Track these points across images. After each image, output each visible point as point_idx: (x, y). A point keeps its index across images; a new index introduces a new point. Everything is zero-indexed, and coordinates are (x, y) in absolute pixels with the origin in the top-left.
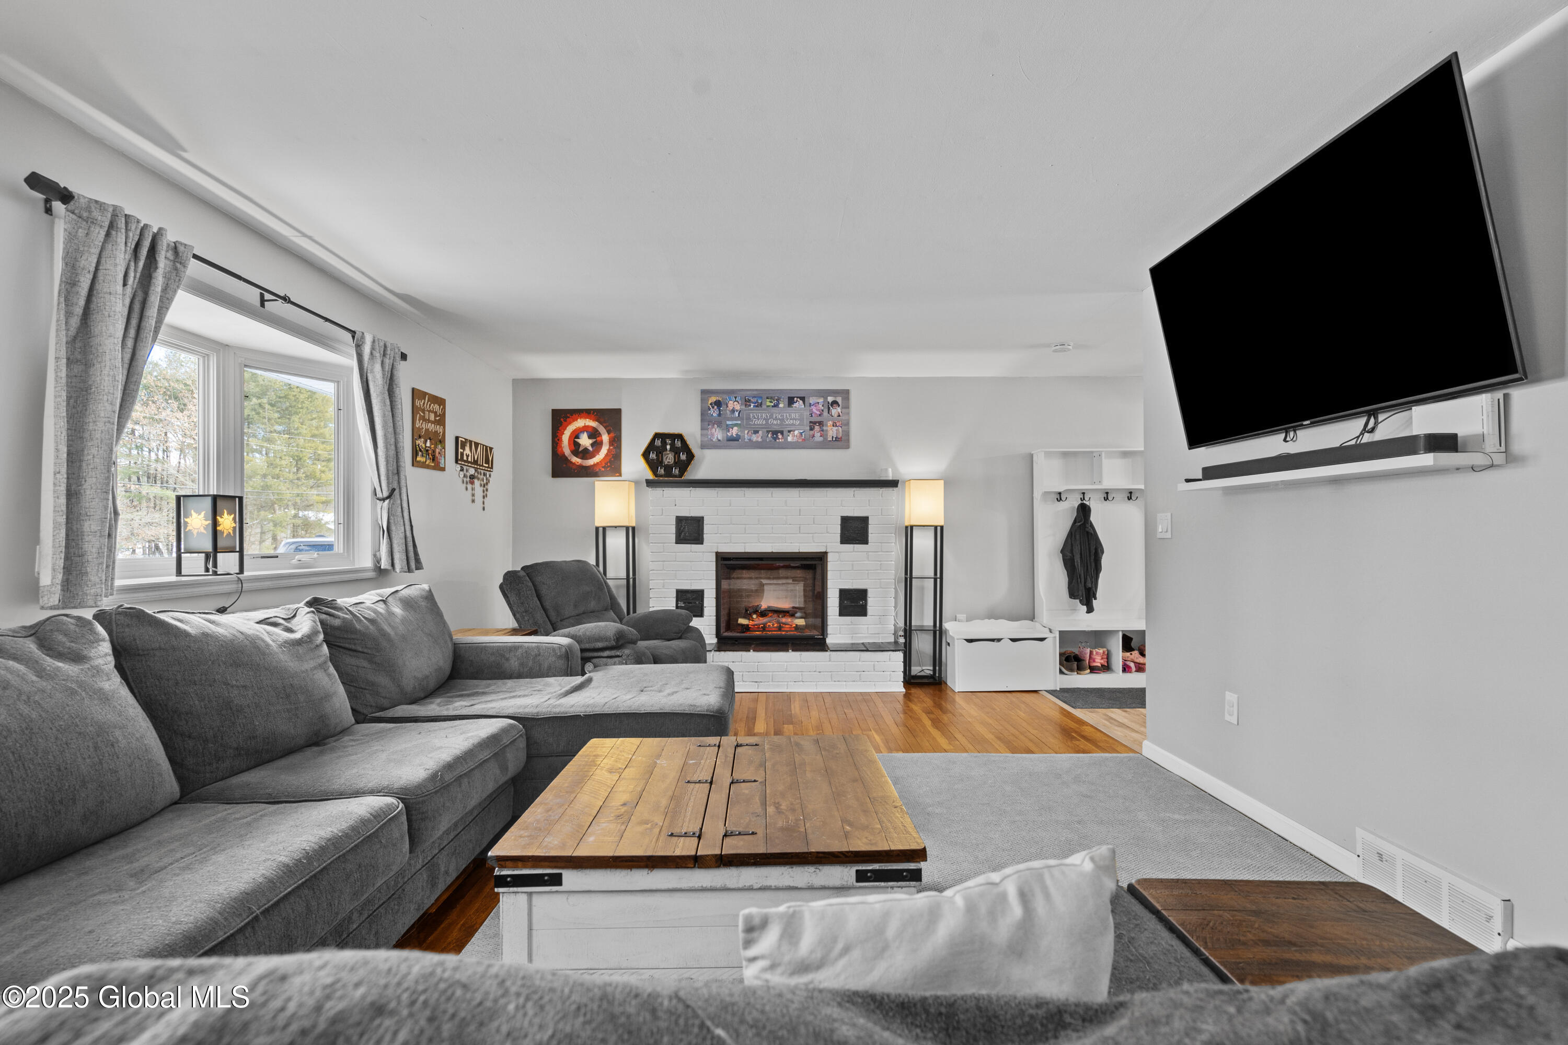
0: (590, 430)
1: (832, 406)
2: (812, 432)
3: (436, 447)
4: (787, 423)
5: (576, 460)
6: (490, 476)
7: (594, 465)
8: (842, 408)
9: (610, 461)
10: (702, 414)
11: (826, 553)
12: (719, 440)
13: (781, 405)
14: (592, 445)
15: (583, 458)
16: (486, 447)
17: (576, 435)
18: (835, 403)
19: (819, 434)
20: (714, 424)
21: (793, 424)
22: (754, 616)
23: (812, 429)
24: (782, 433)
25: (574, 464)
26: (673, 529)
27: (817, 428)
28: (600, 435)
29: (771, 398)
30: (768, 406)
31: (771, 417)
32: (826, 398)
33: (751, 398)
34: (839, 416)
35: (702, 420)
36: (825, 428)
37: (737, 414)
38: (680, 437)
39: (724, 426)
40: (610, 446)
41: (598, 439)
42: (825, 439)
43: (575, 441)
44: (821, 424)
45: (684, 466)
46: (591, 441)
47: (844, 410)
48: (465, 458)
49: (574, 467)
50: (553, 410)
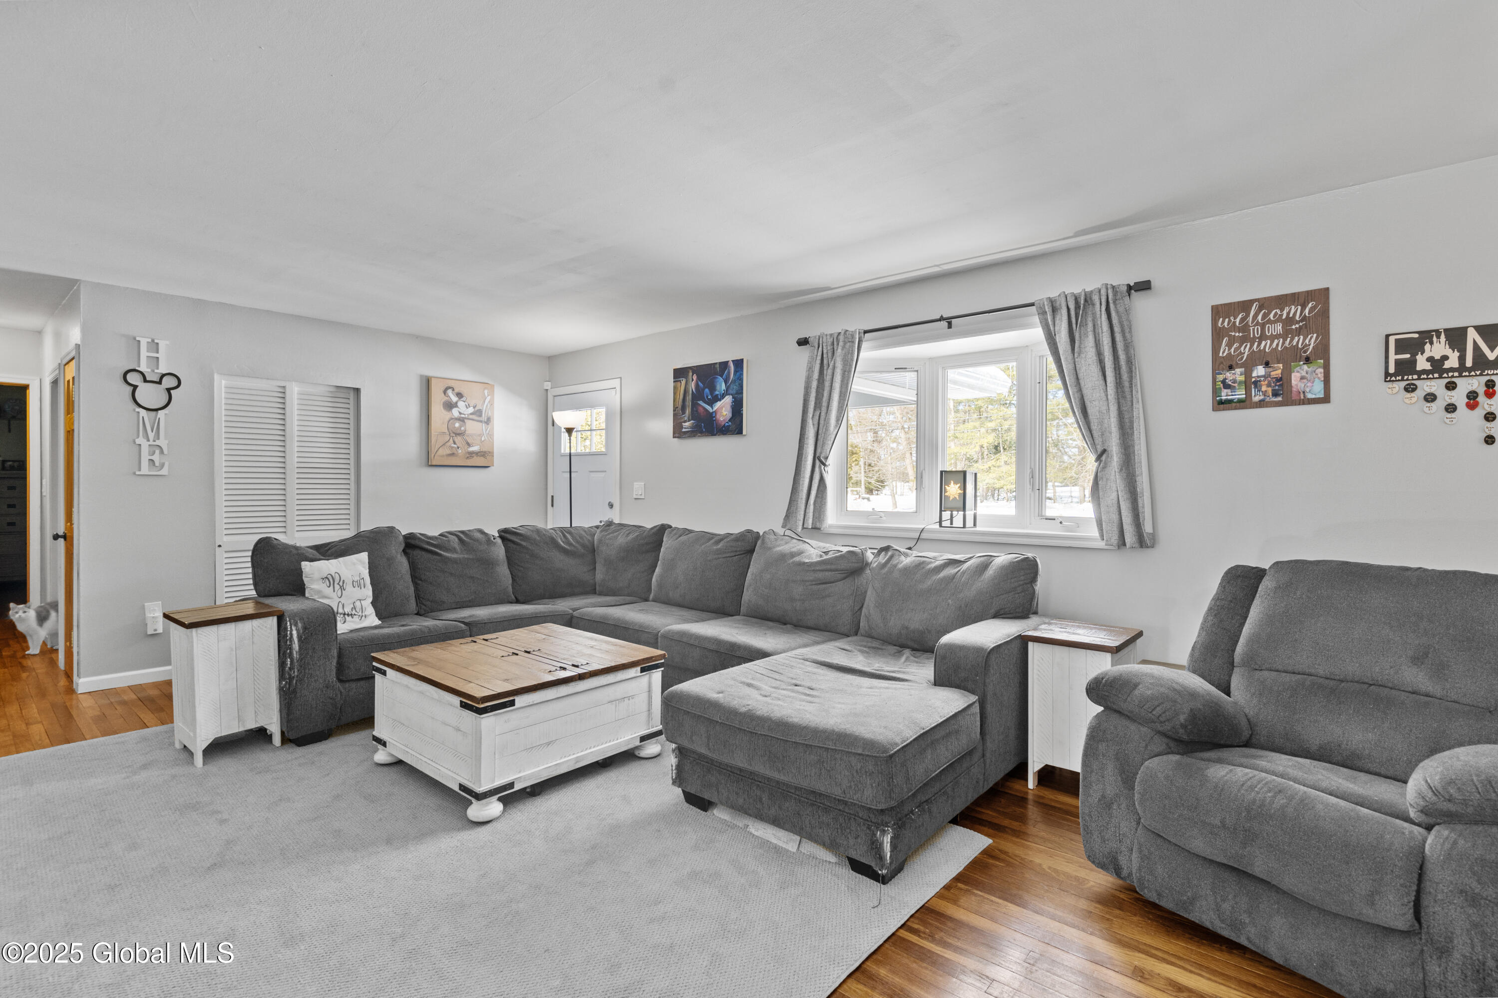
3: (1288, 372)
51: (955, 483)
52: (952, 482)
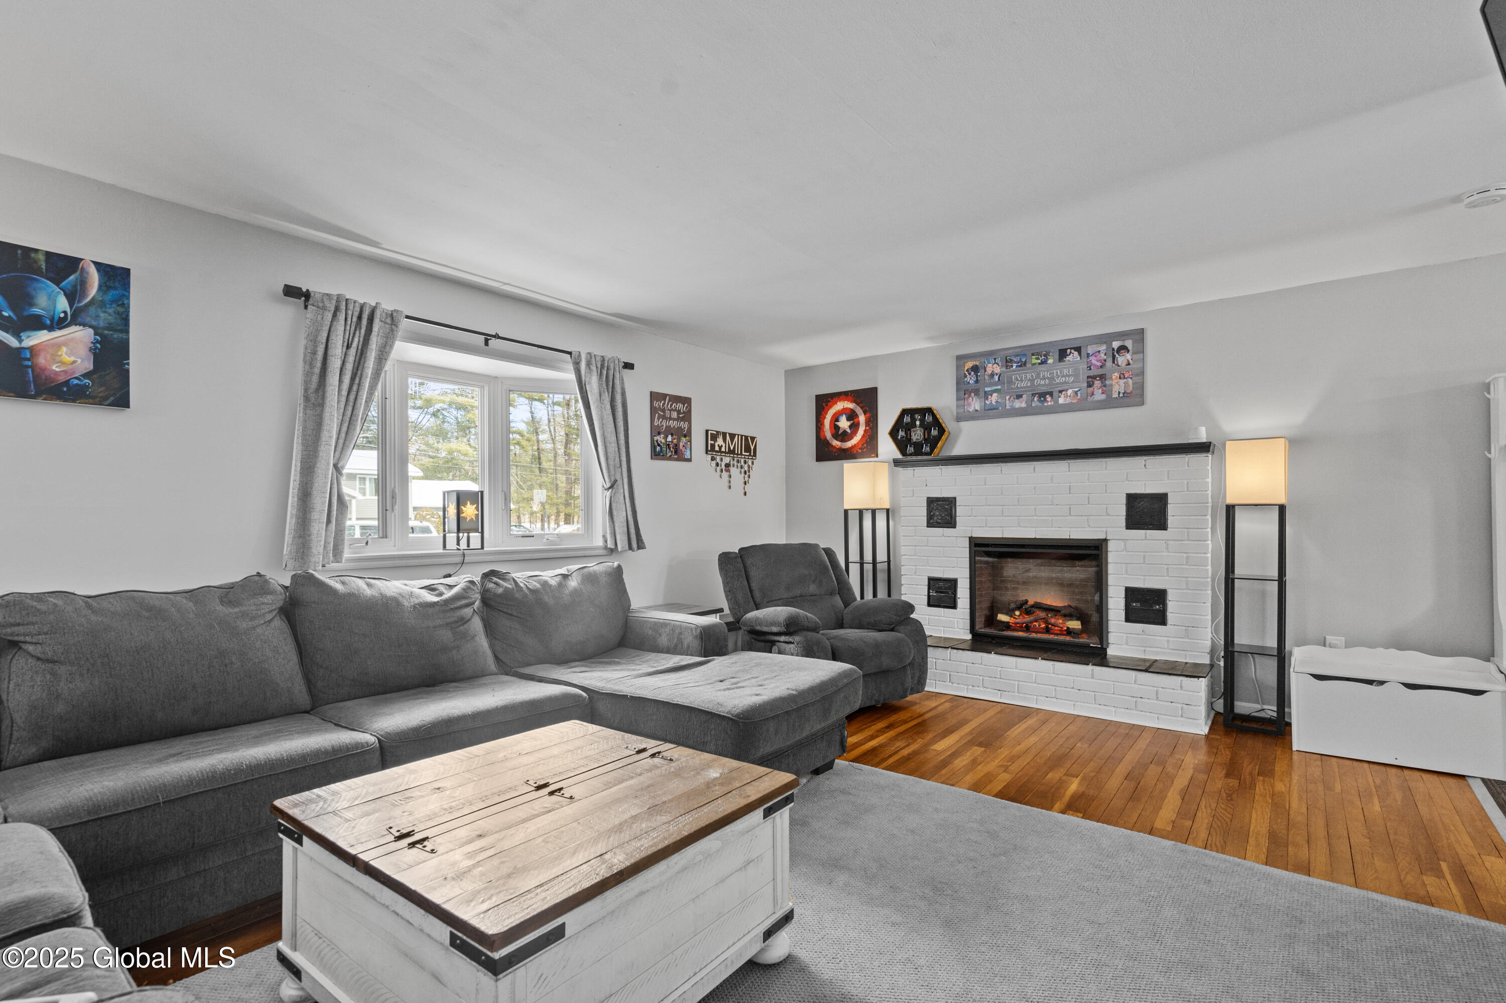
0: (848, 411)
1: (1118, 352)
2: (1090, 389)
3: (679, 440)
4: (1058, 381)
5: (836, 443)
6: (753, 463)
7: (852, 447)
8: (1133, 353)
9: (867, 442)
10: (958, 383)
11: (1106, 540)
12: (977, 411)
13: (1050, 361)
14: (850, 427)
15: (843, 441)
16: (746, 437)
17: (836, 418)
18: (1123, 349)
19: (1100, 391)
20: (971, 392)
21: (1065, 382)
22: (1017, 613)
23: (1090, 385)
24: (1051, 394)
25: (835, 447)
26: (924, 511)
27: (1097, 383)
28: (857, 416)
29: (1038, 354)
30: (1034, 364)
31: (1038, 376)
32: (1109, 344)
33: (1013, 358)
34: (1129, 364)
35: (958, 390)
36: (1108, 382)
37: (996, 378)
38: (929, 410)
39: (982, 394)
40: (866, 427)
41: (856, 420)
42: (1109, 396)
43: (835, 424)
44: (1102, 377)
45: (933, 443)
46: (849, 423)
47: (1136, 357)
48: (717, 448)
49: (834, 450)
50: (816, 396)
51: (472, 504)
52: (469, 502)
